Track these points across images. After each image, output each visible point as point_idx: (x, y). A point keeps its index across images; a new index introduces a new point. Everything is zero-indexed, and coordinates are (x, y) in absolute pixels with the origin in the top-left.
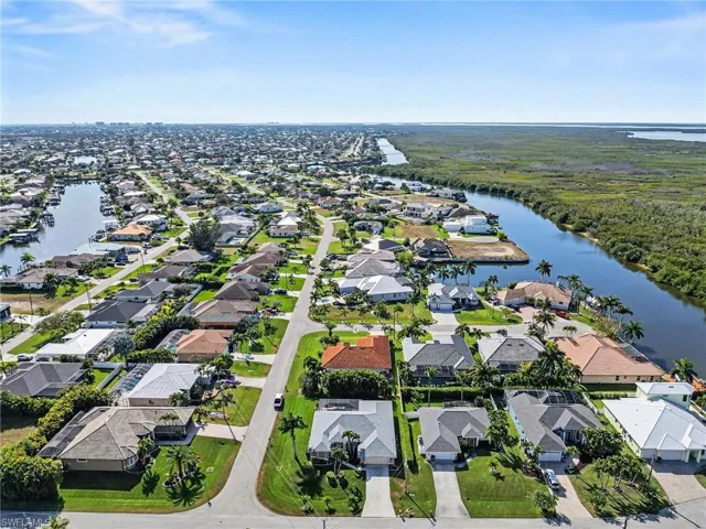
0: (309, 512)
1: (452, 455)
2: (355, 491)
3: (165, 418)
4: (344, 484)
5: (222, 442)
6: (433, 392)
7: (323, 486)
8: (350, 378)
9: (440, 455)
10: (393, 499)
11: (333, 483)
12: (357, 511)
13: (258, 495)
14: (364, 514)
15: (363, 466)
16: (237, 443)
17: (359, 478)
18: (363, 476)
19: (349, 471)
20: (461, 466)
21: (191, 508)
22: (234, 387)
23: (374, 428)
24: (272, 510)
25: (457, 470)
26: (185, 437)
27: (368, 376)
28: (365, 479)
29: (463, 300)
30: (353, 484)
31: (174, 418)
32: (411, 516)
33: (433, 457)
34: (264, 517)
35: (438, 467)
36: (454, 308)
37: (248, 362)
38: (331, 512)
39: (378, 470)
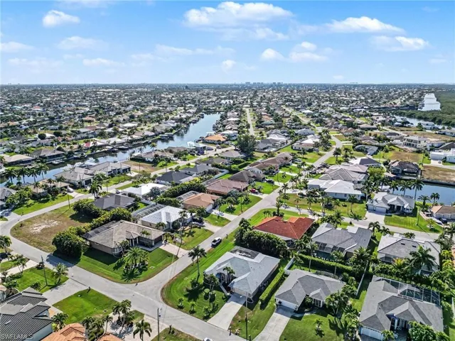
0: (180, 308)
1: (294, 306)
2: (215, 306)
3: (143, 233)
4: (213, 299)
5: (170, 255)
7: (200, 296)
9: (286, 303)
10: (234, 319)
11: (206, 297)
12: (206, 318)
13: (163, 289)
14: (209, 321)
15: (232, 293)
16: (177, 258)
17: (223, 299)
18: (227, 299)
19: (220, 293)
20: (298, 316)
21: (128, 283)
22: (200, 228)
24: (163, 299)
25: (293, 317)
26: (152, 246)
28: (226, 301)
30: (217, 301)
31: (147, 234)
32: (236, 334)
33: (280, 302)
34: (156, 302)
35: (280, 310)
36: (387, 211)
37: (219, 217)
38: (192, 312)
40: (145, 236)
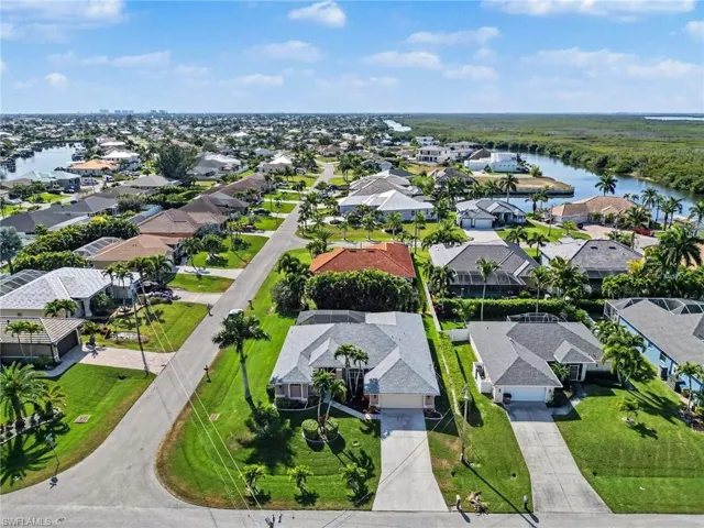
0: (261, 500)
1: (542, 392)
2: (358, 455)
3: (17, 330)
4: (337, 444)
5: (120, 375)
6: (486, 305)
7: (294, 447)
8: (352, 282)
9: (521, 392)
10: (437, 472)
11: (314, 443)
12: (363, 499)
13: (160, 466)
14: (377, 504)
15: (374, 411)
16: (148, 376)
17: (367, 432)
18: (374, 429)
19: (345, 421)
20: (563, 412)
21: (13, 488)
22: (169, 302)
23: (394, 345)
24: (184, 495)
25: (556, 418)
26: (55, 365)
27: (380, 278)
28: (378, 435)
29: (506, 215)
30: (355, 441)
31: (32, 330)
32: (482, 510)
33: (507, 395)
34: (160, 511)
35: (517, 413)
36: (494, 224)
37: (199, 276)
38: (307, 500)
39: (404, 419)
40: (24, 337)
